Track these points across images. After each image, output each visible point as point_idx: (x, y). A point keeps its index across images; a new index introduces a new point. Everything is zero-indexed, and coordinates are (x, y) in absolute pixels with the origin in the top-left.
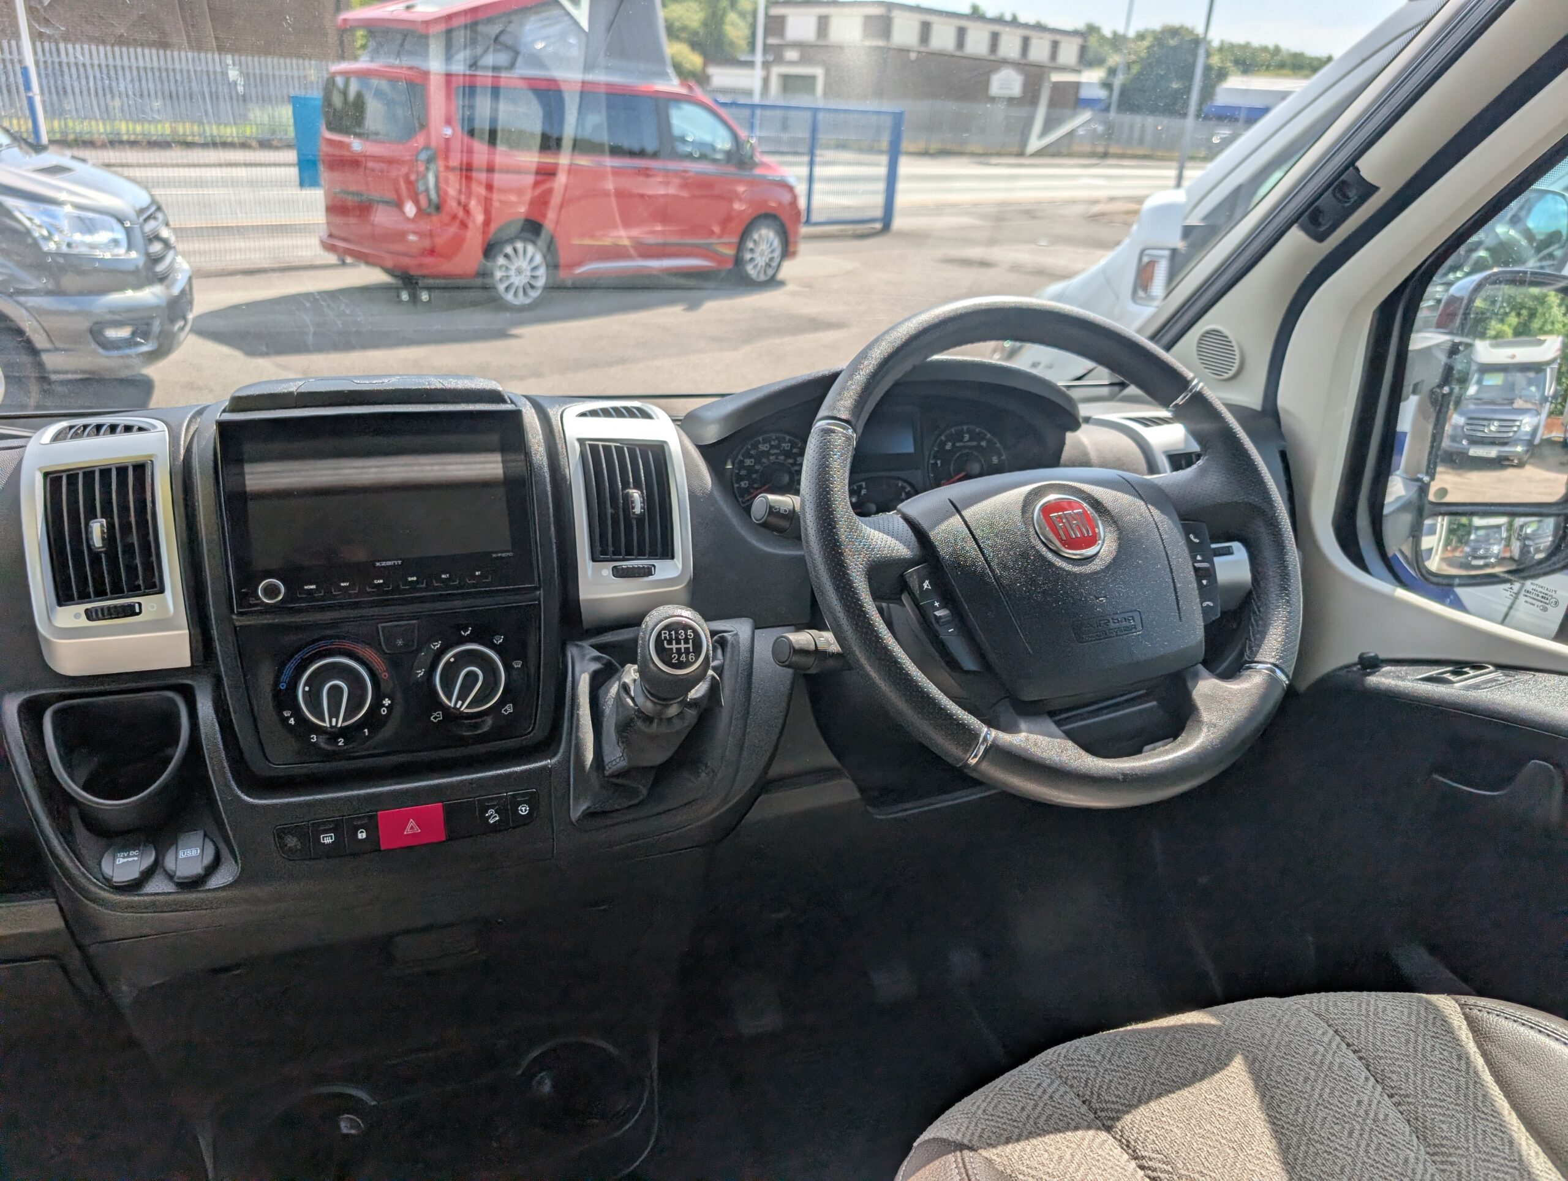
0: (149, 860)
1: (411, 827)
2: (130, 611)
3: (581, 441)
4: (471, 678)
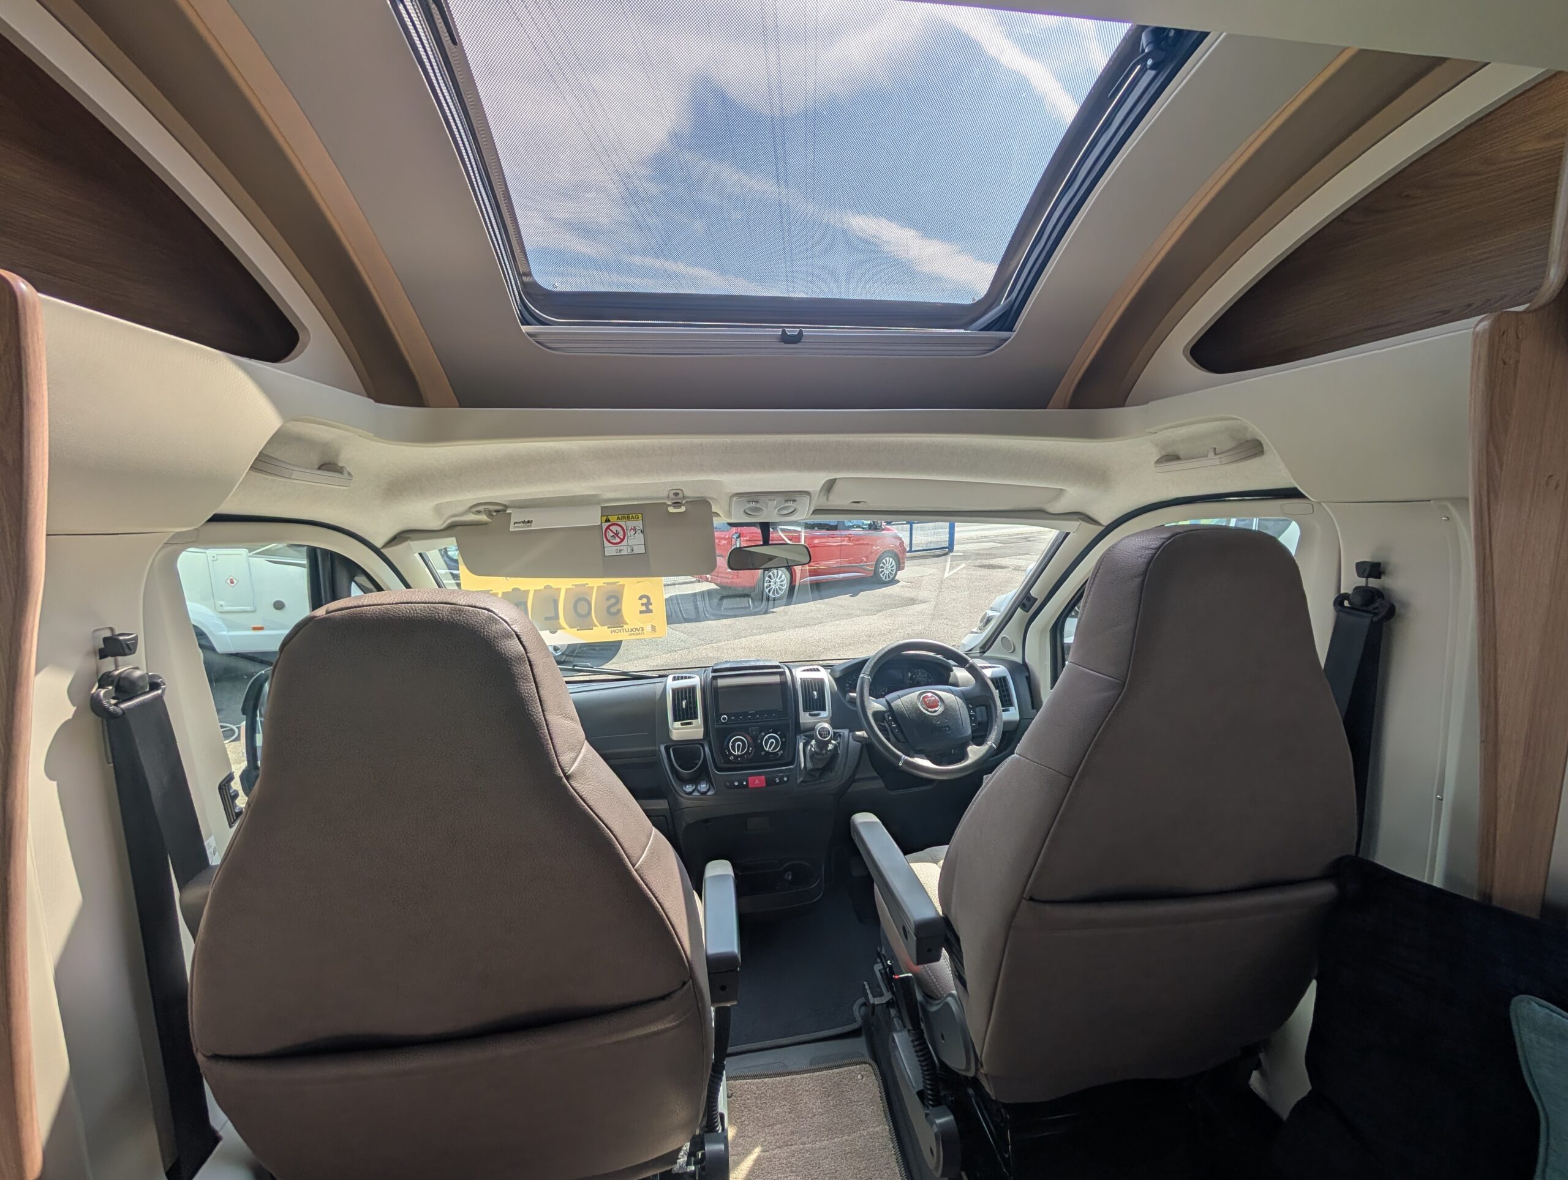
0: (694, 787)
1: (757, 782)
2: (690, 723)
3: (801, 679)
4: (772, 743)
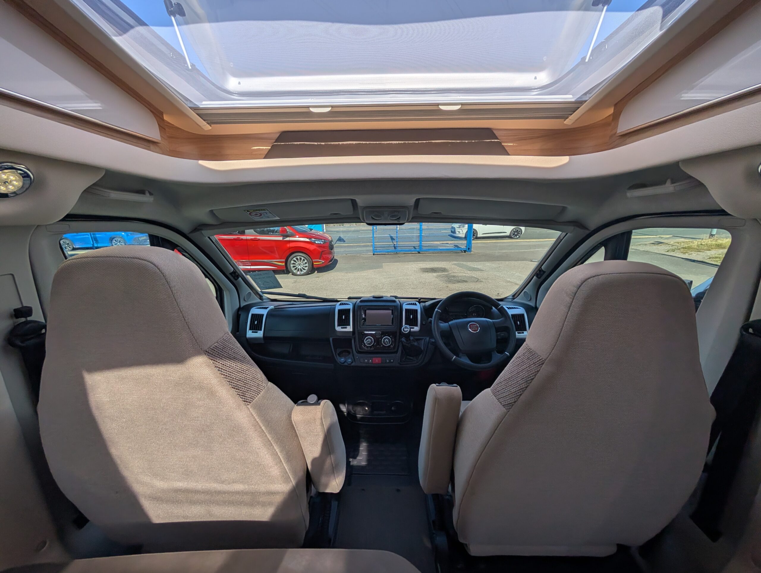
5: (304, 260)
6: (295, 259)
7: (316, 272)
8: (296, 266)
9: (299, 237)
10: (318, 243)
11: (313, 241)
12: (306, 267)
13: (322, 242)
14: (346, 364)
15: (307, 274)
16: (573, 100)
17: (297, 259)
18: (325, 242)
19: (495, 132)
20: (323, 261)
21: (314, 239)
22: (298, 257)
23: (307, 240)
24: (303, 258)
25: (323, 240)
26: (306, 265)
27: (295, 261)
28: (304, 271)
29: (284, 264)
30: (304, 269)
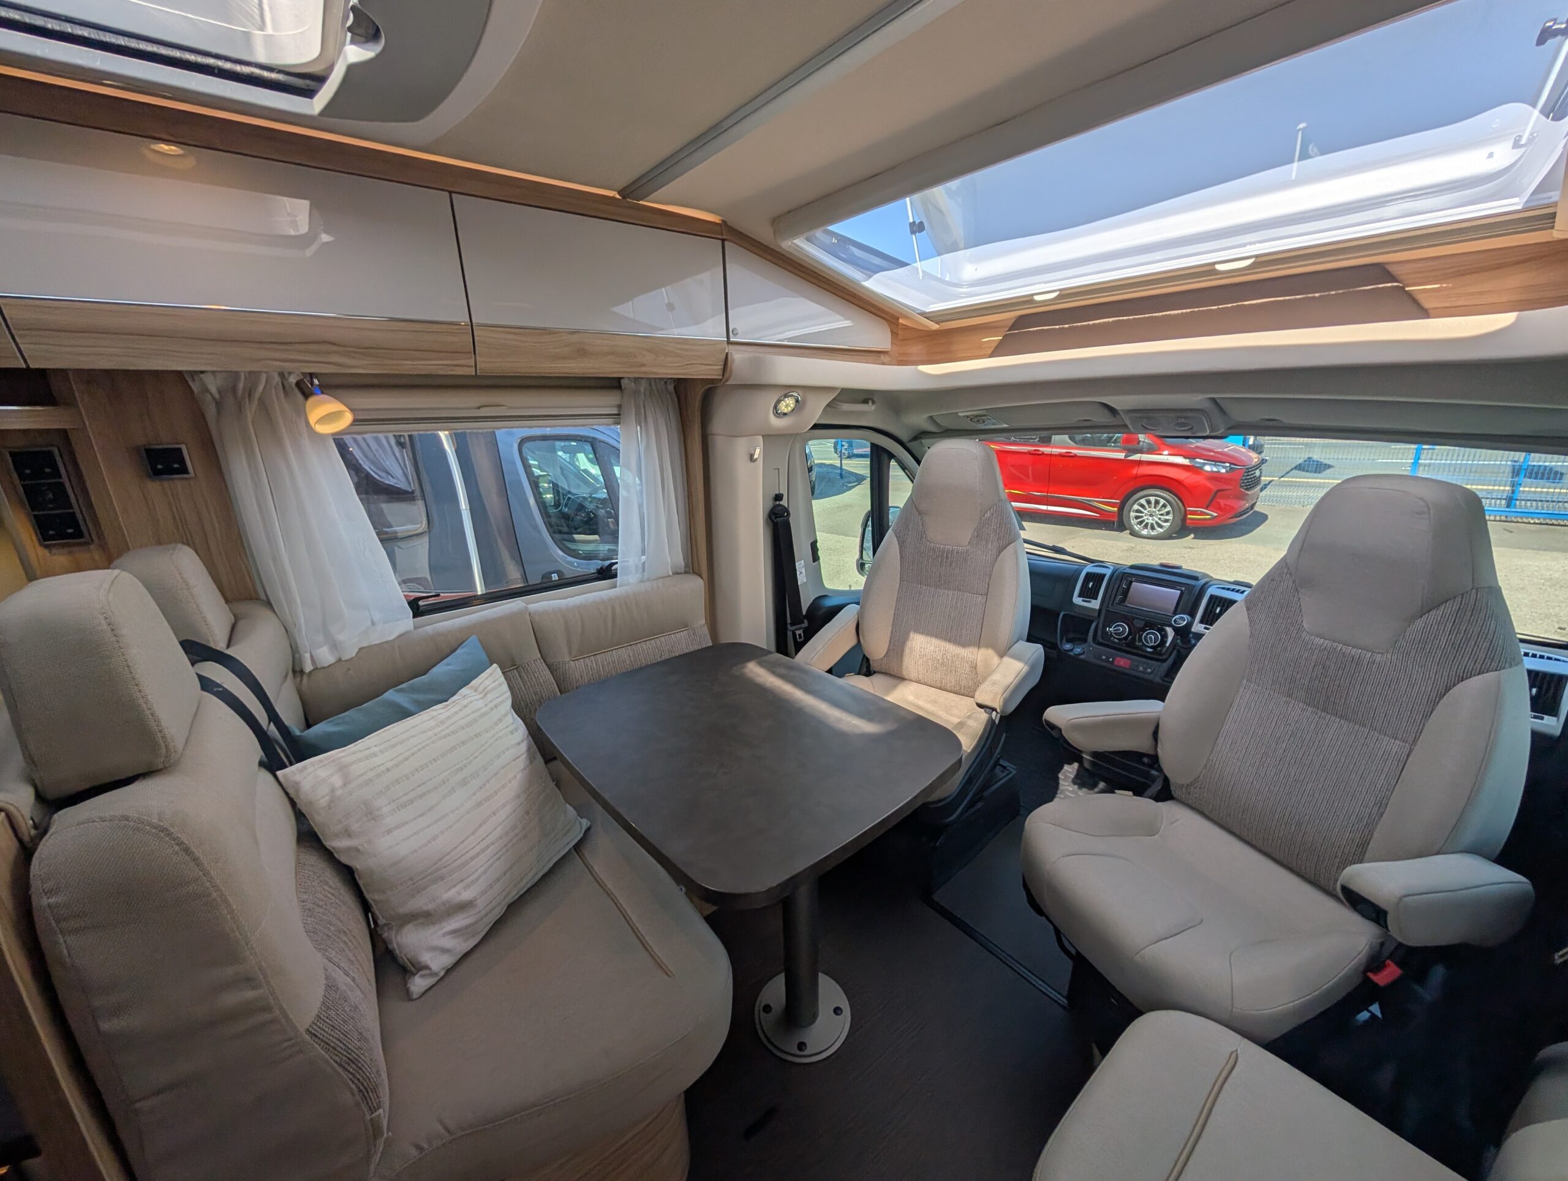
5: (1164, 506)
6: (1143, 501)
7: (1192, 536)
8: (1142, 517)
9: (1169, 455)
10: (1212, 472)
11: (1198, 465)
12: (1166, 521)
13: (1224, 467)
14: (1071, 653)
15: (1167, 536)
16: (1519, 207)
17: (1149, 502)
18: (1231, 468)
19: (1390, 268)
20: (1215, 514)
21: (1202, 461)
22: (1152, 499)
23: (1186, 462)
24: (1162, 502)
25: (1228, 465)
26: (1167, 517)
27: (1142, 506)
28: (1159, 529)
29: (1116, 509)
30: (1160, 526)
